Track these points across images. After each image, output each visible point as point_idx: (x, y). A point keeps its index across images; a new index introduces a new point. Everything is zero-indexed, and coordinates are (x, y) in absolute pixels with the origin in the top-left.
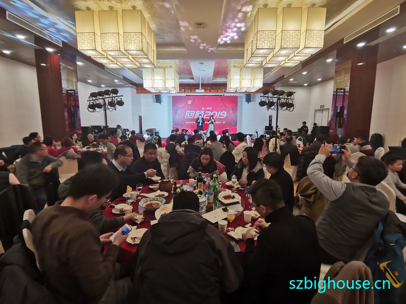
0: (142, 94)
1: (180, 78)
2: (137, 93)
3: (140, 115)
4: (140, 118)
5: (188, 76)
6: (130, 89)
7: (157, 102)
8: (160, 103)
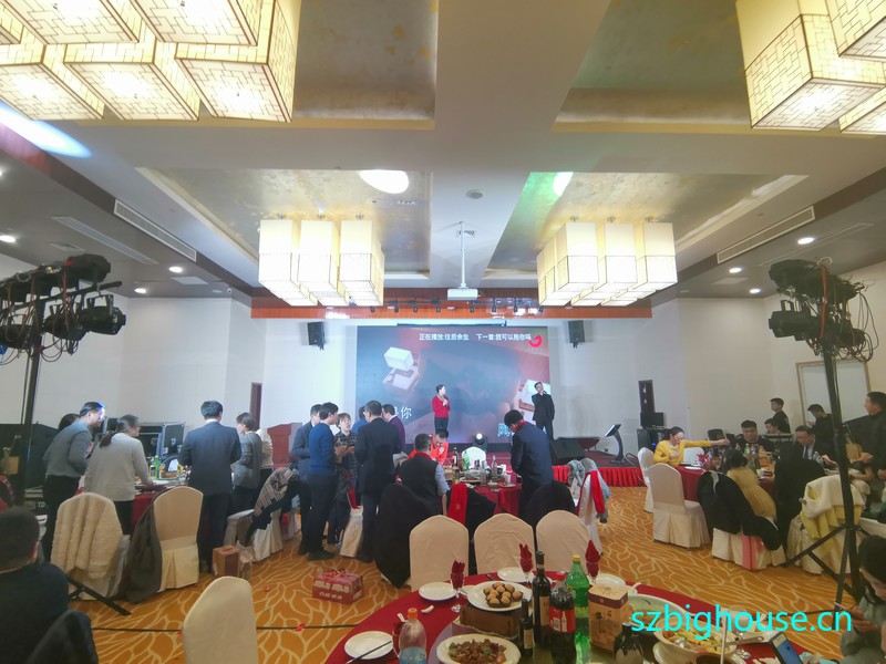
0: (268, 320)
1: (387, 270)
2: (254, 316)
3: (257, 381)
4: (257, 390)
5: (413, 264)
6: (228, 302)
7: (311, 343)
8: (322, 347)
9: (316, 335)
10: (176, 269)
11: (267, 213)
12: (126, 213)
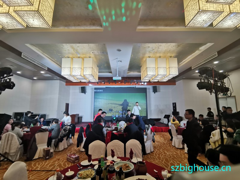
0: (71, 86)
1: (99, 72)
2: (66, 85)
3: (67, 103)
4: (67, 105)
5: (107, 71)
6: (58, 81)
7: (82, 92)
8: (85, 94)
9: (83, 90)
10: (42, 72)
11: (64, 57)
12: (25, 56)
